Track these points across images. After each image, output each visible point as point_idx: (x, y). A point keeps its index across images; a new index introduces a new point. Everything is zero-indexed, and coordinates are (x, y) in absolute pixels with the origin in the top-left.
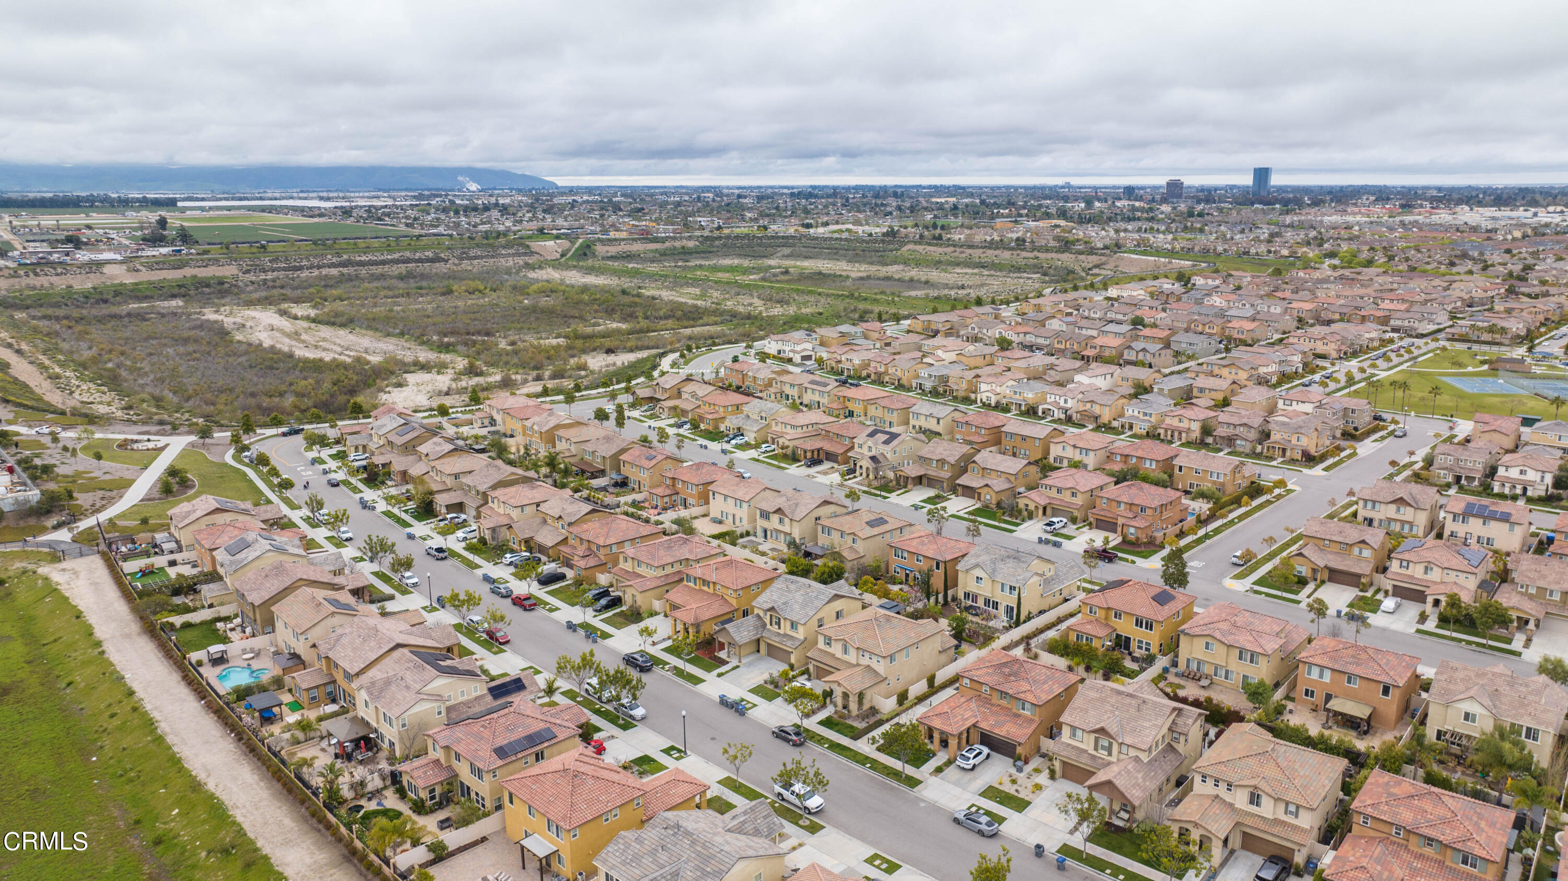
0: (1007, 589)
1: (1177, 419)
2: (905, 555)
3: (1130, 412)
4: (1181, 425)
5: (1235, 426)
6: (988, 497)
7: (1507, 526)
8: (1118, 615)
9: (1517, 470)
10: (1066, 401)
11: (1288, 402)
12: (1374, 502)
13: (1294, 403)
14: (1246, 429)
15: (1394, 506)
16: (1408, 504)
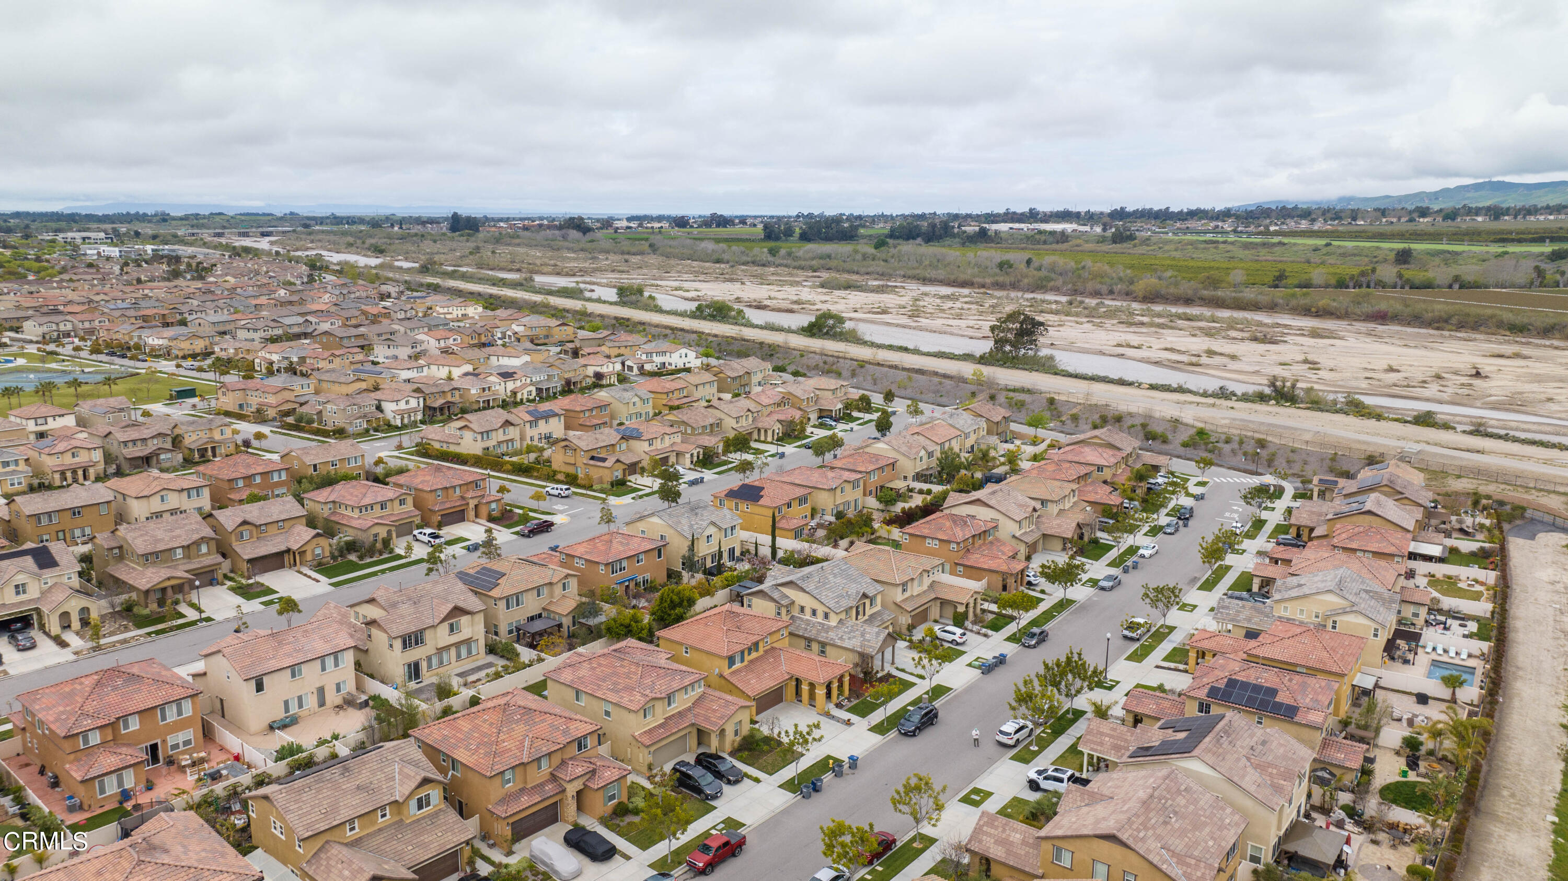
0: (729, 532)
1: (69, 454)
2: (624, 563)
6: (318, 551)
8: (789, 505)
9: (403, 402)
11: (39, 421)
12: (487, 432)
13: (50, 420)
14: (161, 439)
15: (501, 431)
16: (512, 424)
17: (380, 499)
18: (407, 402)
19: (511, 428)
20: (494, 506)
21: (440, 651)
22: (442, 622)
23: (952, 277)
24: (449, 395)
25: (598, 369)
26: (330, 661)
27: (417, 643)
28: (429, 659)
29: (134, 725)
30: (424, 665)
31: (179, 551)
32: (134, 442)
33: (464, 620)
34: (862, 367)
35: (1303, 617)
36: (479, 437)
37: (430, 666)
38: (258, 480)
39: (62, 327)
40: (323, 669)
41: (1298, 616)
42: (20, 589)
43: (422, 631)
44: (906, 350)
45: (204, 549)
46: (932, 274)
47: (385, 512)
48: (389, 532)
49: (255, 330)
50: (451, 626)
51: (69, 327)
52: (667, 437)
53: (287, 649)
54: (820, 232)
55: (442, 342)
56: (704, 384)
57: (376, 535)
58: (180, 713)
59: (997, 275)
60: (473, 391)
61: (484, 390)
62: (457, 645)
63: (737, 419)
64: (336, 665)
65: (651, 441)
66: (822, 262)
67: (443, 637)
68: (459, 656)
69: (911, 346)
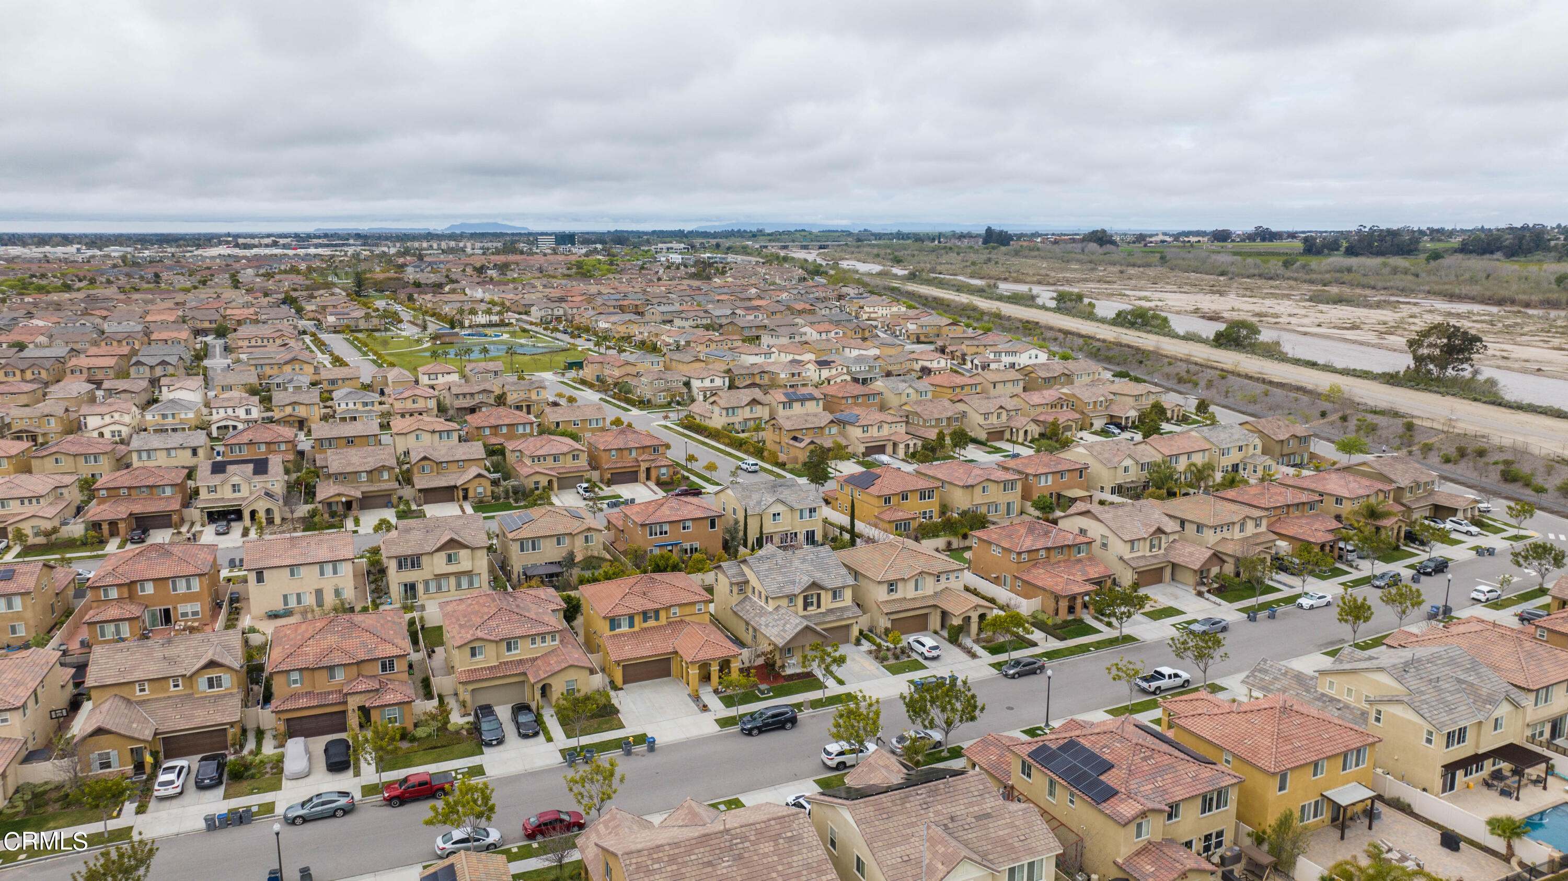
0: (806, 514)
1: (410, 401)
2: (666, 528)
3: (343, 406)
4: (416, 405)
5: (472, 394)
7: (815, 402)
8: (905, 497)
9: (708, 380)
10: (248, 412)
14: (485, 395)
15: (748, 408)
16: (760, 403)
17: (554, 452)
18: (712, 381)
19: (759, 407)
20: (664, 470)
21: (439, 577)
22: (439, 550)
23: (1488, 293)
24: (758, 377)
25: (927, 364)
26: (329, 568)
27: (413, 566)
28: (426, 583)
29: (150, 589)
30: (420, 588)
31: (364, 475)
32: (464, 395)
33: (463, 553)
34: (1223, 378)
35: (1350, 700)
36: (724, 412)
37: (427, 589)
38: (505, 430)
39: (556, 312)
40: (322, 574)
41: (1345, 698)
42: (235, 488)
43: (419, 556)
44: (1313, 365)
45: (386, 476)
46: (1465, 290)
47: (558, 465)
48: (550, 482)
49: (687, 319)
50: (449, 556)
51: (561, 312)
52: (886, 426)
53: (295, 551)
54: (1370, 245)
55: (824, 335)
56: (1004, 382)
57: (537, 483)
58: (189, 587)
59: (1551, 291)
60: (782, 376)
61: (793, 375)
62: (458, 575)
63: (986, 415)
64: (335, 572)
65: (865, 428)
66: (1338, 275)
67: (439, 564)
68: (459, 585)
69: (1321, 361)
